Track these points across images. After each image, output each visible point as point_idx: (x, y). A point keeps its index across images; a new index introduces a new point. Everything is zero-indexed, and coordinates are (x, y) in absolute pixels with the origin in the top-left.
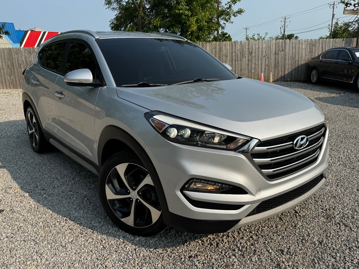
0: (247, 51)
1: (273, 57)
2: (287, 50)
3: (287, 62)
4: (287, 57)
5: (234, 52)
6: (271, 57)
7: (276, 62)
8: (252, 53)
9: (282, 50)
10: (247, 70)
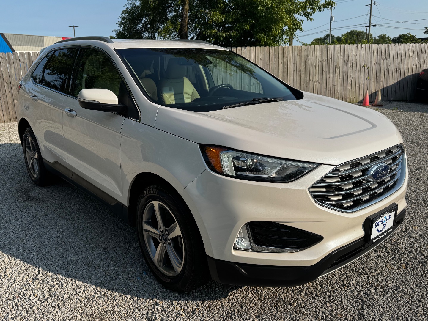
0: (342, 59)
1: (374, 68)
2: (391, 59)
3: (390, 75)
4: (391, 68)
5: (324, 60)
6: (372, 68)
7: (378, 74)
8: (348, 61)
9: (385, 58)
10: (341, 86)
